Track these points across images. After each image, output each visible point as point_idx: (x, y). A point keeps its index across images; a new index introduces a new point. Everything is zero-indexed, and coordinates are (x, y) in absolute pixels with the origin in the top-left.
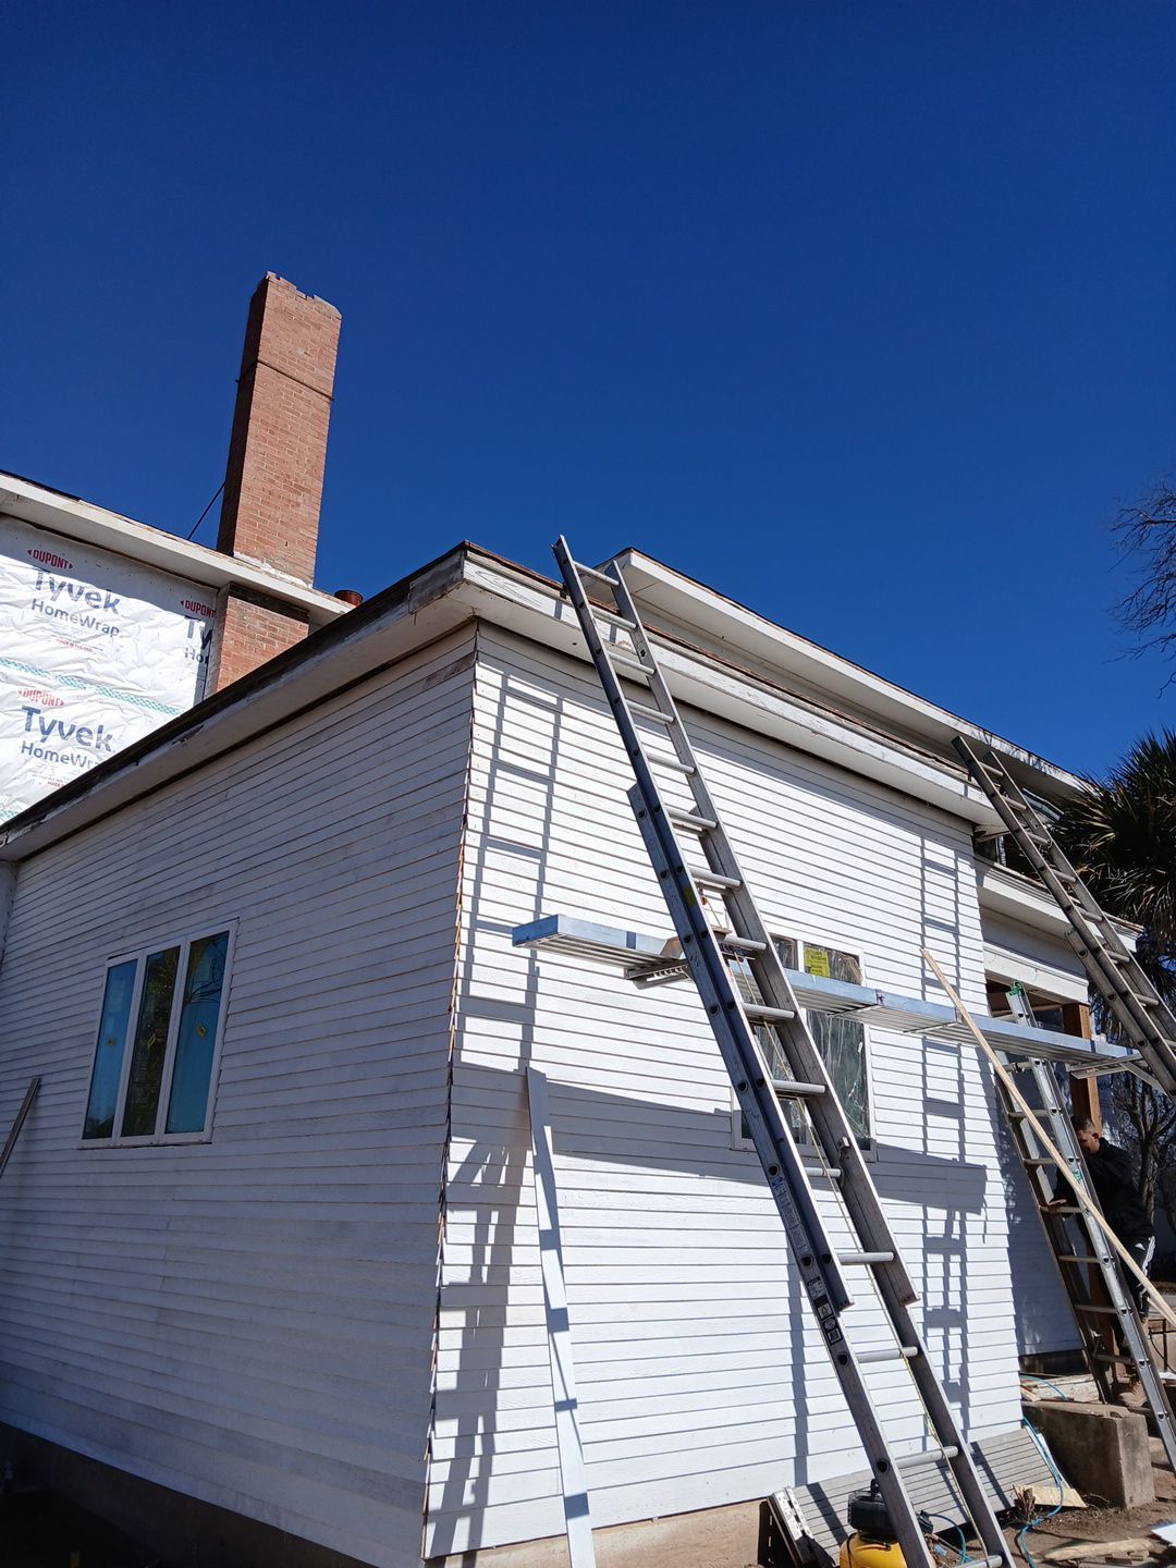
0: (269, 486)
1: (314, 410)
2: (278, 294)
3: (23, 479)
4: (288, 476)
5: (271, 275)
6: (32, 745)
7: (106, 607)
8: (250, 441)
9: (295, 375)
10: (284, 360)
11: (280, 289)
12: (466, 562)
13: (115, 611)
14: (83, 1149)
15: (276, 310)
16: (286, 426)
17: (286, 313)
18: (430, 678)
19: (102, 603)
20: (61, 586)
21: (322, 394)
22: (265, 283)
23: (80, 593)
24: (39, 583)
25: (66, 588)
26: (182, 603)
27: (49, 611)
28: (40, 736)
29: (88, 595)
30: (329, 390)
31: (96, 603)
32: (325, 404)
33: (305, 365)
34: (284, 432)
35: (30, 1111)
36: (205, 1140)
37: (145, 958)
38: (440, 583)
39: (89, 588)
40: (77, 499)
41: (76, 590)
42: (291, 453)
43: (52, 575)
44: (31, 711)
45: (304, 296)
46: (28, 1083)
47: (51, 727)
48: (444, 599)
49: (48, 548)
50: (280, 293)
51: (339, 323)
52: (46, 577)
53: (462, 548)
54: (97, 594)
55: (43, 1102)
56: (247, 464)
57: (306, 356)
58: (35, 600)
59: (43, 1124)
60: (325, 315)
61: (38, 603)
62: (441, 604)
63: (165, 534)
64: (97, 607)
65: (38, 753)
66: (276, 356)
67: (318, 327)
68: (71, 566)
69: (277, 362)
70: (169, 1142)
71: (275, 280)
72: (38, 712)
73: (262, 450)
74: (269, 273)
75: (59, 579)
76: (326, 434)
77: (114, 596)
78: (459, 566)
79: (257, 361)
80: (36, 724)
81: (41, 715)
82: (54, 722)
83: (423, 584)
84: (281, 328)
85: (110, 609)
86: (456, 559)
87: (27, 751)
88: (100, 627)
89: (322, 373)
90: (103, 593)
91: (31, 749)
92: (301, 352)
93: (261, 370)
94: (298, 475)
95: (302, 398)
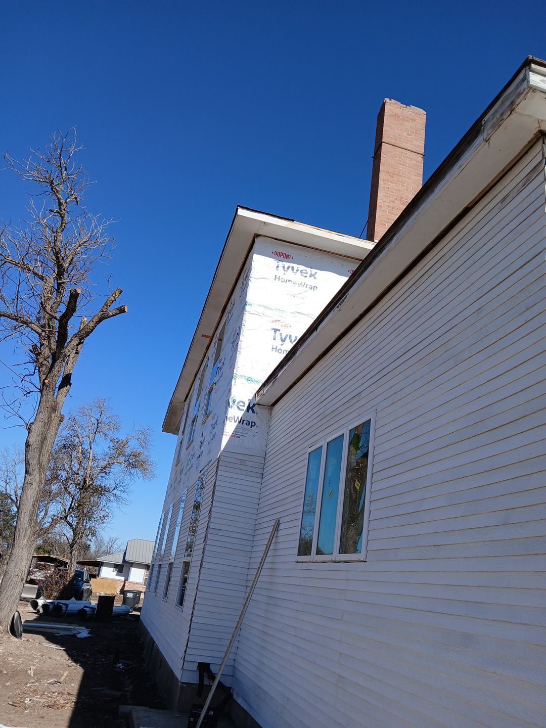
0: (391, 204)
1: (414, 162)
2: (391, 108)
3: (267, 214)
4: (402, 198)
5: (387, 100)
6: (277, 347)
7: (310, 276)
8: (380, 182)
9: (403, 146)
10: (396, 140)
11: (392, 105)
12: (530, 73)
13: (315, 278)
14: (298, 562)
15: (390, 116)
16: (399, 172)
17: (396, 116)
18: (504, 199)
19: (308, 275)
20: (288, 268)
21: (418, 153)
22: (384, 104)
23: (297, 271)
24: (278, 267)
25: (290, 269)
26: (349, 271)
27: (283, 280)
28: (281, 343)
29: (301, 271)
30: (422, 151)
31: (305, 275)
32: (420, 159)
33: (408, 140)
34: (399, 175)
35: (274, 538)
36: (362, 559)
37: (326, 444)
38: (508, 103)
39: (302, 267)
40: (293, 221)
41: (295, 269)
42: (403, 186)
43: (283, 263)
44: (276, 330)
45: (405, 106)
46: (273, 523)
47: (285, 338)
48: (513, 116)
49: (281, 250)
50: (392, 107)
51: (425, 117)
52: (281, 264)
53: (527, 63)
54: (306, 270)
55: (280, 533)
56: (379, 195)
57: (408, 136)
58: (276, 276)
59: (281, 546)
60: (417, 114)
61: (277, 277)
62: (512, 120)
63: (338, 233)
64: (306, 277)
65: (280, 351)
66: (391, 138)
67: (414, 120)
68: (292, 258)
69: (392, 142)
70: (341, 560)
71: (389, 101)
72: (279, 330)
73: (387, 186)
74: (386, 99)
75: (287, 264)
76: (422, 174)
77: (314, 271)
78: (525, 78)
79: (382, 142)
80: (278, 337)
81: (280, 332)
82: (286, 336)
83: (493, 114)
84: (393, 124)
85: (312, 277)
86: (521, 76)
87: (274, 350)
88: (308, 286)
89: (418, 143)
90: (309, 270)
91: (276, 349)
92: (405, 134)
93: (384, 146)
94: (407, 196)
95: (407, 157)
